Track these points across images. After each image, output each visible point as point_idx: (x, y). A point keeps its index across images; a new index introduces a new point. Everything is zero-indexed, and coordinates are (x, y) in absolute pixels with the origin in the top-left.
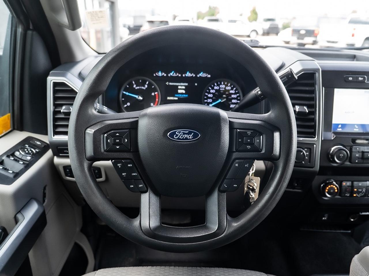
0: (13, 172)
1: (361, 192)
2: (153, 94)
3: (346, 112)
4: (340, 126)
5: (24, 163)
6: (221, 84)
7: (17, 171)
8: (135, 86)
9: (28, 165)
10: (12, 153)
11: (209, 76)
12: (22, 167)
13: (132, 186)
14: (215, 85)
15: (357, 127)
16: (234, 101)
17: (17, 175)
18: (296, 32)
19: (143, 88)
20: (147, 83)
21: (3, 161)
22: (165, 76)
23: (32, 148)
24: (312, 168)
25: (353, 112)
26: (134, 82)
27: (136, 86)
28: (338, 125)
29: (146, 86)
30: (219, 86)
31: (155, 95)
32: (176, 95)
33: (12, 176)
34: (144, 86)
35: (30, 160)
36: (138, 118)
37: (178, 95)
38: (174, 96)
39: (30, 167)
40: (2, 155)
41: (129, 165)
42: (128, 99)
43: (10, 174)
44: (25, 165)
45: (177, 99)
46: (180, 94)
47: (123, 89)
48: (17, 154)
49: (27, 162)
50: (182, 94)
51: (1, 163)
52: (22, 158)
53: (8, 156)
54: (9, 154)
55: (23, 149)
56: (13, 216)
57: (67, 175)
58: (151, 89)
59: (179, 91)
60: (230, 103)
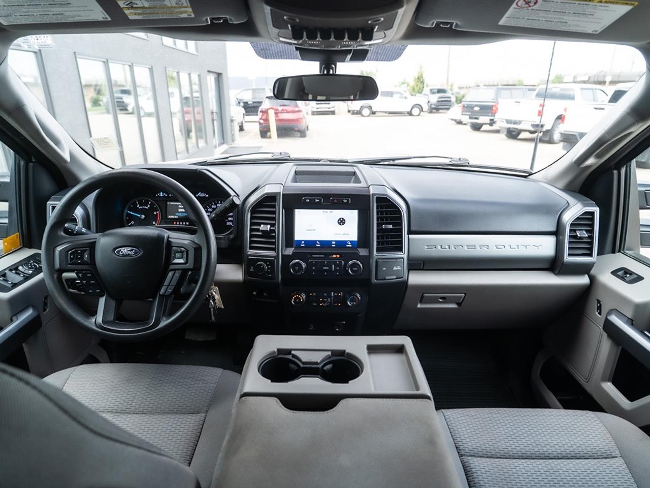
0: (12, 283)
1: (326, 302)
2: (155, 213)
3: (307, 230)
4: (303, 242)
5: (24, 276)
6: (218, 203)
7: (16, 282)
8: (138, 206)
9: (27, 278)
10: (15, 267)
11: (207, 196)
12: (22, 279)
13: (91, 291)
14: (212, 205)
15: (319, 243)
16: (230, 219)
17: (15, 285)
18: (468, 108)
19: (145, 207)
20: (150, 203)
21: (5, 273)
22: (166, 197)
23: (36, 263)
24: (273, 279)
25: (314, 230)
26: (137, 203)
27: (140, 206)
28: (301, 241)
29: (149, 206)
30: (216, 205)
31: (157, 214)
32: (176, 214)
33: (10, 286)
34: (147, 206)
35: (32, 273)
36: (96, 239)
37: (178, 214)
38: (175, 215)
39: (30, 279)
40: (5, 269)
41: (88, 275)
42: (131, 218)
43: (9, 285)
44: (25, 277)
45: (177, 217)
46: (180, 212)
47: (127, 207)
48: (20, 268)
49: (28, 275)
50: (182, 212)
51: (4, 275)
52: (25, 272)
53: (11, 270)
54: (12, 268)
55: (26, 264)
56: (9, 318)
57: (69, 288)
58: (153, 209)
59: (180, 210)
60: (227, 220)
